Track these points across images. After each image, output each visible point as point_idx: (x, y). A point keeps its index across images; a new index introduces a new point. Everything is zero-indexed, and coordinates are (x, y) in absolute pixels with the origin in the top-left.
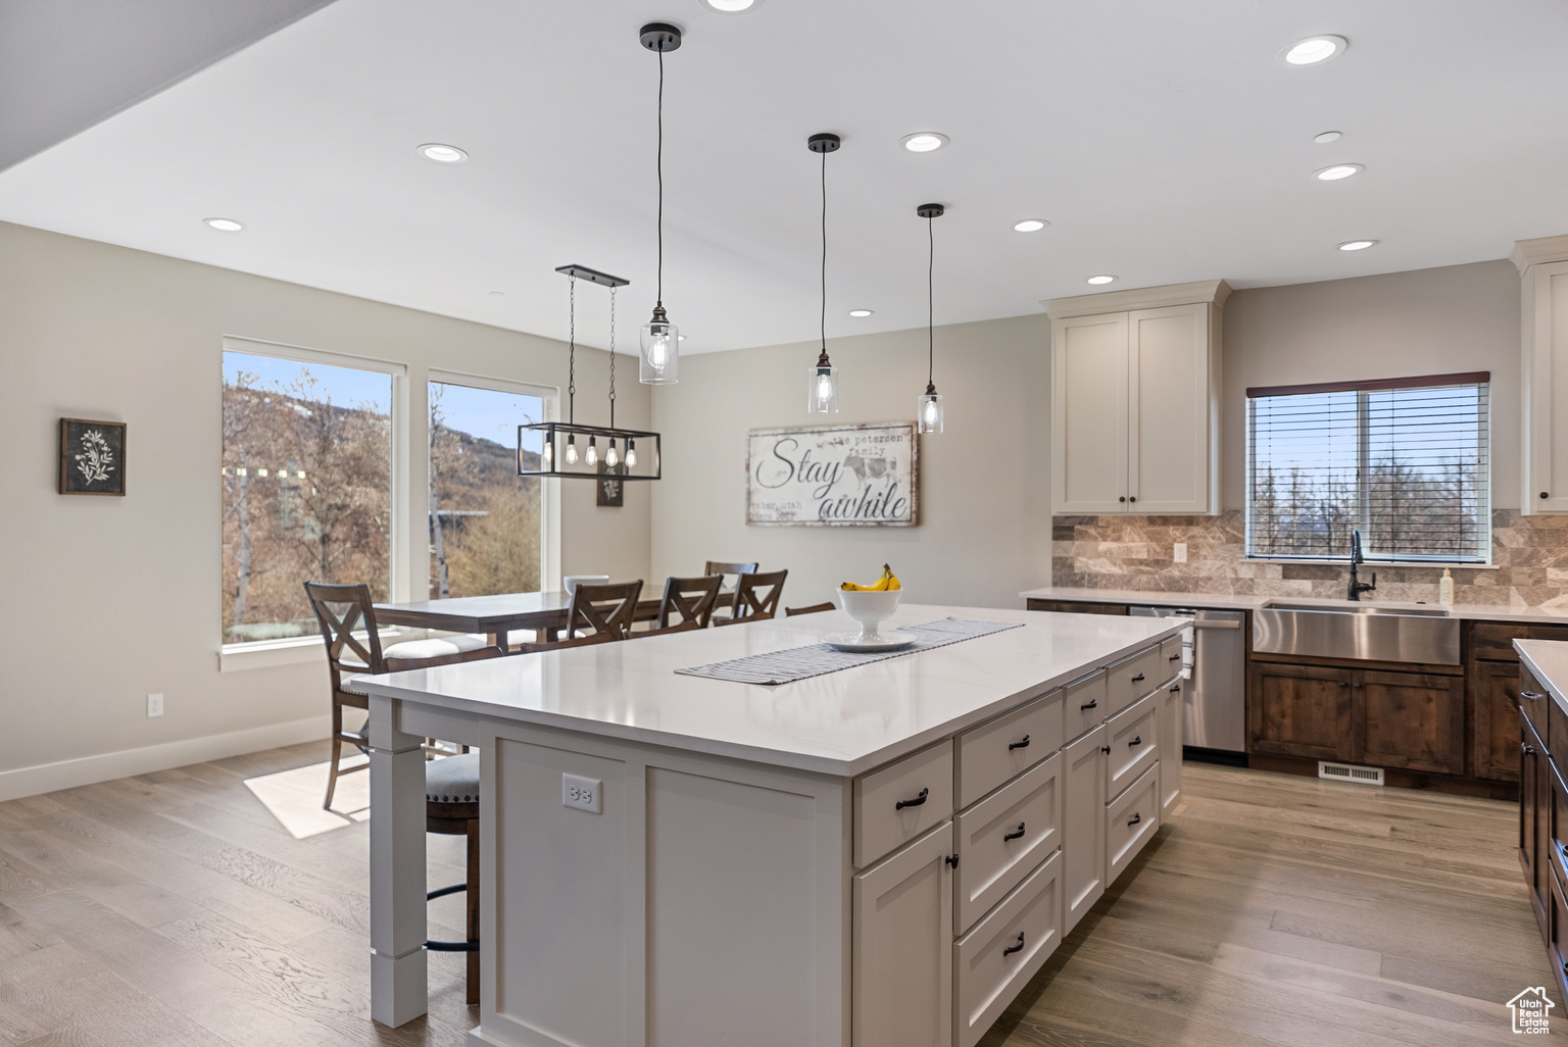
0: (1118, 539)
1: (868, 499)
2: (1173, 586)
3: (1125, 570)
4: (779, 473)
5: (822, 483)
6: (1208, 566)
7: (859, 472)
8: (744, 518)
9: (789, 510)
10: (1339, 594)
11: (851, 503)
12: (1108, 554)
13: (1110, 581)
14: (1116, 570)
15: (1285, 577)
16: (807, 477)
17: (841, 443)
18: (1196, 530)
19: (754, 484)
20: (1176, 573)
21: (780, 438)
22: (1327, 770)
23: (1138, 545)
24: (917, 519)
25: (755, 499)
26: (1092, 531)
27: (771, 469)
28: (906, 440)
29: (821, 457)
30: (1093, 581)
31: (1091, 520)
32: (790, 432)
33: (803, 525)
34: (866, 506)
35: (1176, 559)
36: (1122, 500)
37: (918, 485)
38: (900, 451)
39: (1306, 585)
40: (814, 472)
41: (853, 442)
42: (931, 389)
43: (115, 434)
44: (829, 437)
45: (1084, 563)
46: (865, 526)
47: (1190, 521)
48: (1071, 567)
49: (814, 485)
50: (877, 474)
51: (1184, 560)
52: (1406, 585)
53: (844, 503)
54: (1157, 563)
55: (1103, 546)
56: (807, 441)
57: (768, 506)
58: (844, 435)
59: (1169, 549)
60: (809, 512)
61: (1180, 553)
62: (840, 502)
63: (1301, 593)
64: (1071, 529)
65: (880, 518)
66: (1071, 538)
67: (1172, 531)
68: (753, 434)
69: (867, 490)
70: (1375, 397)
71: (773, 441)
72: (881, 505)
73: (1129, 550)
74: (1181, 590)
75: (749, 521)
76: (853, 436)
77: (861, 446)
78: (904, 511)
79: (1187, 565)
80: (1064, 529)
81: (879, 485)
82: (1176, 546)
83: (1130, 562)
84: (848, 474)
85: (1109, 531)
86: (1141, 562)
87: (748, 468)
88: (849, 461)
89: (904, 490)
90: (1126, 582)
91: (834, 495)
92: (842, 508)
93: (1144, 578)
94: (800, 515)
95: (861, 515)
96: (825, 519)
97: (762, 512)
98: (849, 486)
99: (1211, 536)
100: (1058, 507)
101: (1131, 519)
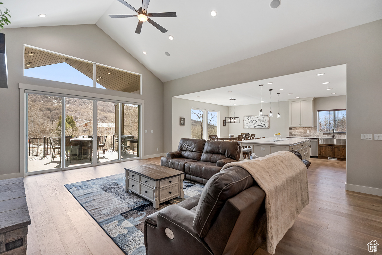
0: (299, 130)
2: (307, 136)
3: (300, 134)
5: (255, 123)
6: (312, 133)
7: (260, 121)
9: (250, 126)
10: (331, 137)
12: (297, 132)
13: (297, 135)
14: (299, 134)
15: (323, 135)
17: (258, 118)
18: (310, 129)
19: (245, 123)
20: (307, 134)
21: (248, 117)
22: (329, 158)
23: (302, 131)
24: (269, 127)
25: (245, 125)
26: (295, 129)
27: (247, 121)
28: (267, 117)
29: (255, 119)
30: (295, 135)
31: (295, 127)
32: (250, 116)
33: (252, 128)
34: (261, 126)
35: (307, 133)
36: (300, 125)
37: (269, 123)
38: (267, 119)
39: (326, 136)
40: (253, 121)
41: (259, 118)
42: (279, 113)
43: (184, 119)
44: (256, 117)
45: (293, 133)
46: (261, 128)
47: (309, 127)
48: (292, 133)
50: (263, 122)
51: (309, 133)
52: (341, 136)
54: (305, 133)
55: (296, 131)
56: (252, 117)
58: (258, 117)
59: (306, 131)
60: (253, 127)
61: (308, 132)
63: (325, 137)
64: (292, 129)
66: (292, 130)
67: (307, 129)
68: (244, 116)
69: (261, 124)
70: (336, 112)
71: (247, 117)
72: (263, 126)
73: (300, 131)
75: (244, 128)
77: (260, 118)
78: (267, 126)
80: (291, 129)
81: (263, 123)
82: (307, 131)
83: (301, 133)
84: (259, 122)
85: (297, 129)
86: (302, 133)
87: (244, 121)
88: (259, 120)
89: (267, 124)
90: (300, 135)
91: (257, 124)
92: (258, 126)
93: (303, 135)
94: (252, 127)
95: (261, 127)
96: (255, 127)
97: (246, 127)
98: (259, 123)
99: (312, 130)
100: (290, 126)
101: (301, 127)
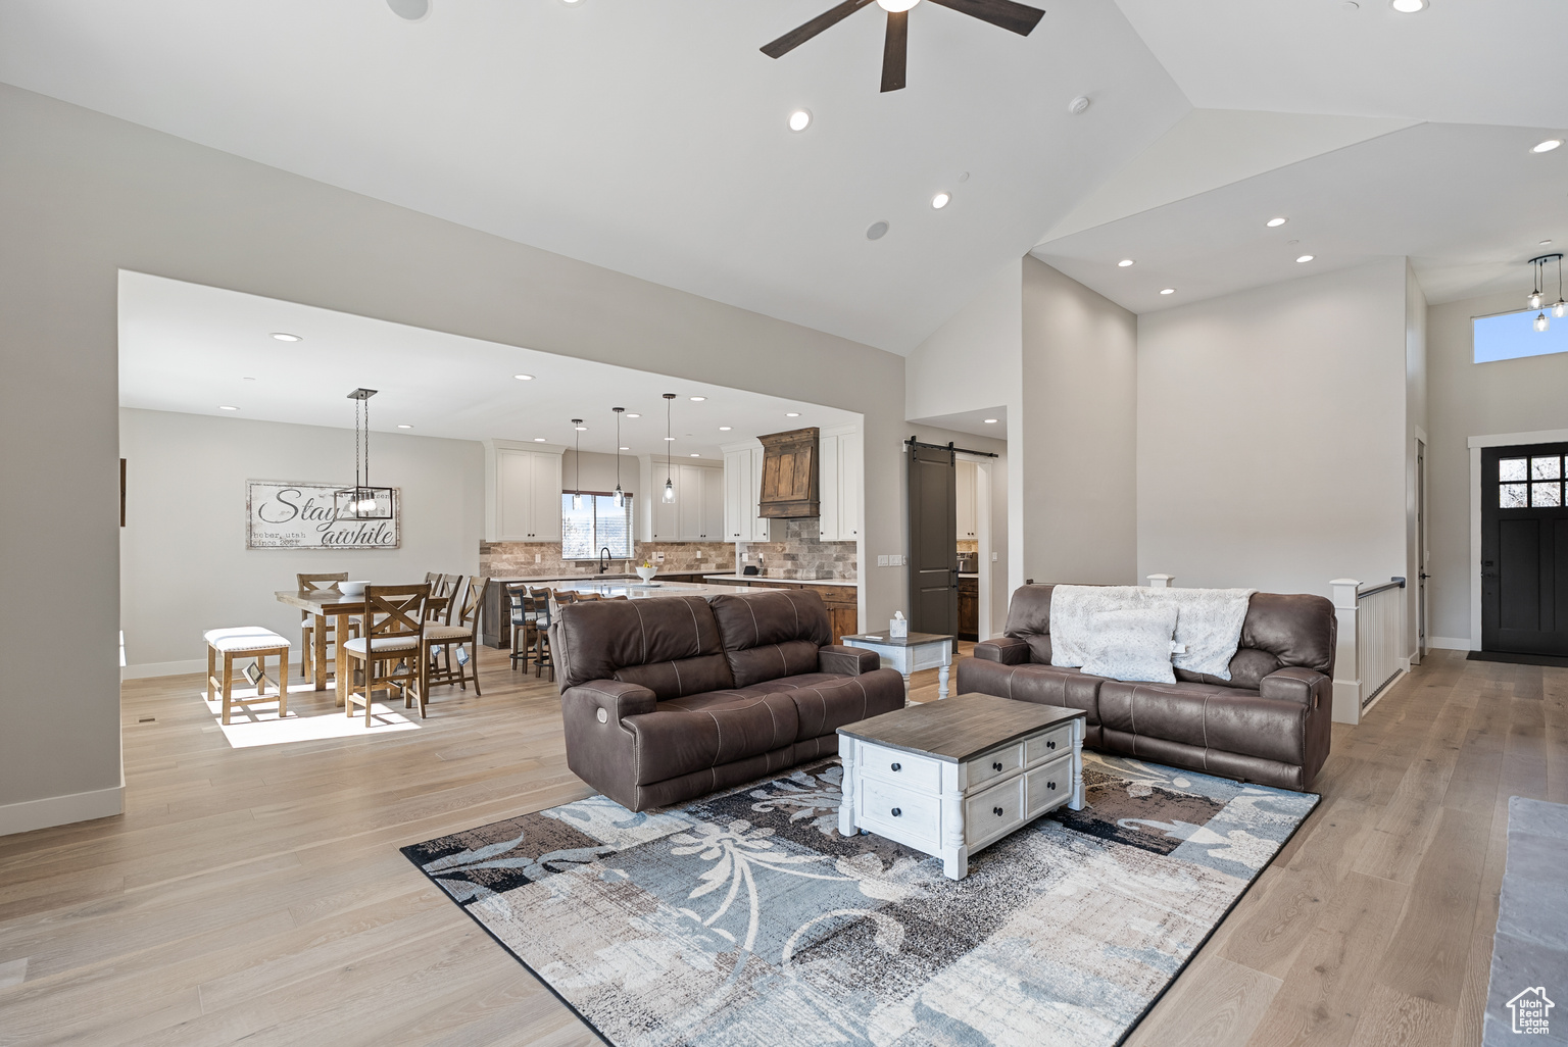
0: (511, 553)
1: (363, 532)
2: (536, 573)
3: (515, 567)
4: (283, 513)
5: (324, 521)
6: (548, 564)
8: (244, 544)
9: (294, 539)
10: (594, 572)
11: (350, 534)
12: (507, 560)
14: (511, 568)
15: (577, 567)
16: (311, 516)
18: (544, 548)
19: (256, 519)
20: (536, 568)
21: (285, 488)
23: (521, 556)
24: (397, 546)
25: (256, 530)
26: (499, 549)
27: (274, 510)
28: (388, 498)
30: (500, 573)
31: (499, 544)
32: (291, 486)
33: (308, 548)
34: (361, 536)
35: (536, 562)
36: (528, 535)
37: (400, 525)
39: (583, 569)
40: (317, 513)
44: (330, 491)
45: (495, 565)
46: (361, 549)
47: (542, 544)
48: (489, 567)
49: (317, 522)
51: (540, 562)
53: (344, 534)
54: (529, 563)
55: (505, 557)
56: (307, 493)
57: (271, 535)
59: (533, 557)
60: (315, 539)
61: (538, 558)
62: (341, 533)
63: (582, 573)
64: (489, 548)
65: (374, 544)
66: (489, 553)
67: (535, 549)
68: (252, 484)
69: (363, 527)
70: (596, 498)
71: (278, 490)
72: (374, 536)
73: (517, 558)
74: (539, 575)
75: (251, 546)
78: (390, 540)
79: (541, 564)
80: (485, 549)
81: (372, 524)
82: (536, 555)
83: (517, 563)
85: (507, 549)
86: (522, 563)
87: (249, 507)
88: (348, 508)
90: (516, 573)
91: (336, 529)
92: (342, 537)
93: (523, 569)
94: (304, 542)
95: (359, 541)
96: (327, 543)
97: (264, 539)
99: (551, 551)
100: (482, 538)
101: (517, 544)
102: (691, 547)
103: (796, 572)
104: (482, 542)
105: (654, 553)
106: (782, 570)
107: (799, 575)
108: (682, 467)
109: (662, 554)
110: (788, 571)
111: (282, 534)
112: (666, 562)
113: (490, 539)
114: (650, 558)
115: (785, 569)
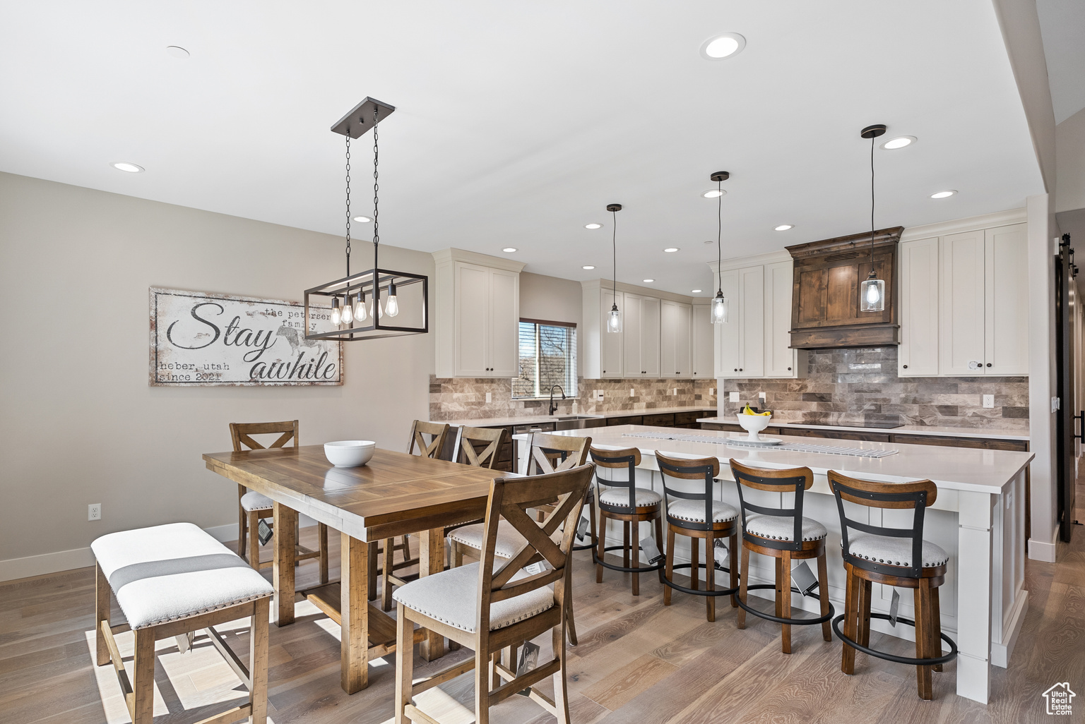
0: (462, 391)
1: (301, 363)
2: (487, 415)
4: (199, 335)
5: (253, 348)
6: (499, 404)
7: (293, 340)
8: (146, 379)
9: (214, 371)
11: (285, 366)
12: (458, 400)
13: (459, 415)
14: (461, 409)
15: (525, 407)
16: (236, 341)
17: (273, 314)
18: (494, 386)
19: (163, 343)
20: (487, 409)
21: (202, 301)
23: (471, 394)
24: (340, 382)
25: (164, 359)
26: (450, 387)
27: (188, 330)
29: (256, 324)
31: (450, 381)
32: (211, 297)
33: (232, 385)
34: (299, 368)
35: (487, 401)
36: (487, 369)
37: (343, 355)
39: (531, 410)
40: (243, 337)
41: (286, 316)
44: (262, 308)
45: (446, 406)
46: (298, 386)
47: (492, 381)
48: (440, 408)
49: (244, 349)
51: (490, 402)
53: (278, 366)
54: (479, 403)
55: (456, 395)
56: (233, 309)
57: (185, 367)
58: (277, 309)
59: (484, 396)
60: (240, 372)
61: (488, 397)
62: (274, 365)
63: (530, 414)
64: (439, 386)
65: (313, 379)
66: (440, 391)
67: (486, 386)
68: (159, 293)
69: (301, 356)
71: (191, 303)
72: (313, 369)
73: (467, 397)
74: (489, 417)
75: (156, 381)
76: (286, 311)
77: (294, 319)
78: (333, 374)
79: (491, 404)
80: (436, 386)
81: (312, 353)
82: (487, 394)
83: (468, 404)
84: (283, 341)
85: (458, 386)
86: (473, 404)
87: (154, 325)
88: (282, 330)
89: (333, 358)
91: (267, 359)
92: (275, 370)
93: (474, 412)
94: (228, 376)
95: (296, 375)
96: (256, 380)
97: (175, 372)
98: (282, 351)
99: (500, 389)
100: (432, 373)
101: (467, 380)
102: (626, 385)
103: (826, 415)
104: (432, 377)
105: (595, 391)
106: (799, 413)
107: (831, 419)
108: (626, 295)
109: (601, 392)
110: (812, 414)
111: (199, 365)
112: (604, 402)
113: (441, 374)
114: (592, 396)
115: (805, 412)
